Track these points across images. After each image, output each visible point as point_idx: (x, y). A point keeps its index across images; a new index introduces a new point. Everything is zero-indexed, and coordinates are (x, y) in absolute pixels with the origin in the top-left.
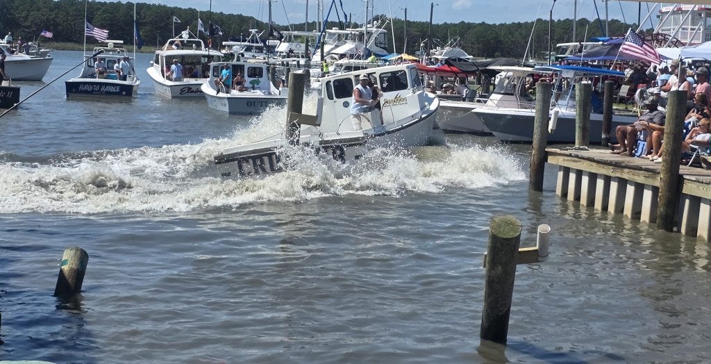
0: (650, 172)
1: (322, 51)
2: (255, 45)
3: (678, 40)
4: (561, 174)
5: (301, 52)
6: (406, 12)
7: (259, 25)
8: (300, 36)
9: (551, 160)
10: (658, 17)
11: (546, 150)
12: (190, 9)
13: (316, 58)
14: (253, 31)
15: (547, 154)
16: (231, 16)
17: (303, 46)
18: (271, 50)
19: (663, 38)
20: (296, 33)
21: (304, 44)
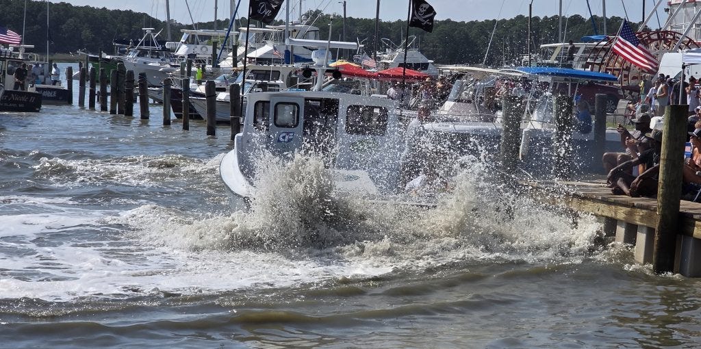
0: (644, 209)
1: (235, 54)
2: (150, 48)
3: (690, 40)
5: (207, 57)
7: (154, 23)
8: (209, 37)
10: (667, 10)
12: (63, 4)
13: (227, 63)
14: (148, 30)
16: (118, 12)
17: (210, 48)
18: (170, 54)
19: (672, 37)
20: (201, 32)
21: (211, 47)
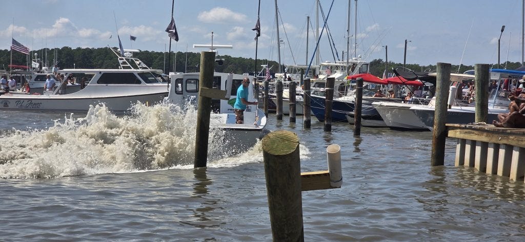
4: (459, 146)
6: (386, 48)
9: (451, 134)
11: (446, 125)
14: (264, 66)
15: (448, 128)
20: (296, 66)
